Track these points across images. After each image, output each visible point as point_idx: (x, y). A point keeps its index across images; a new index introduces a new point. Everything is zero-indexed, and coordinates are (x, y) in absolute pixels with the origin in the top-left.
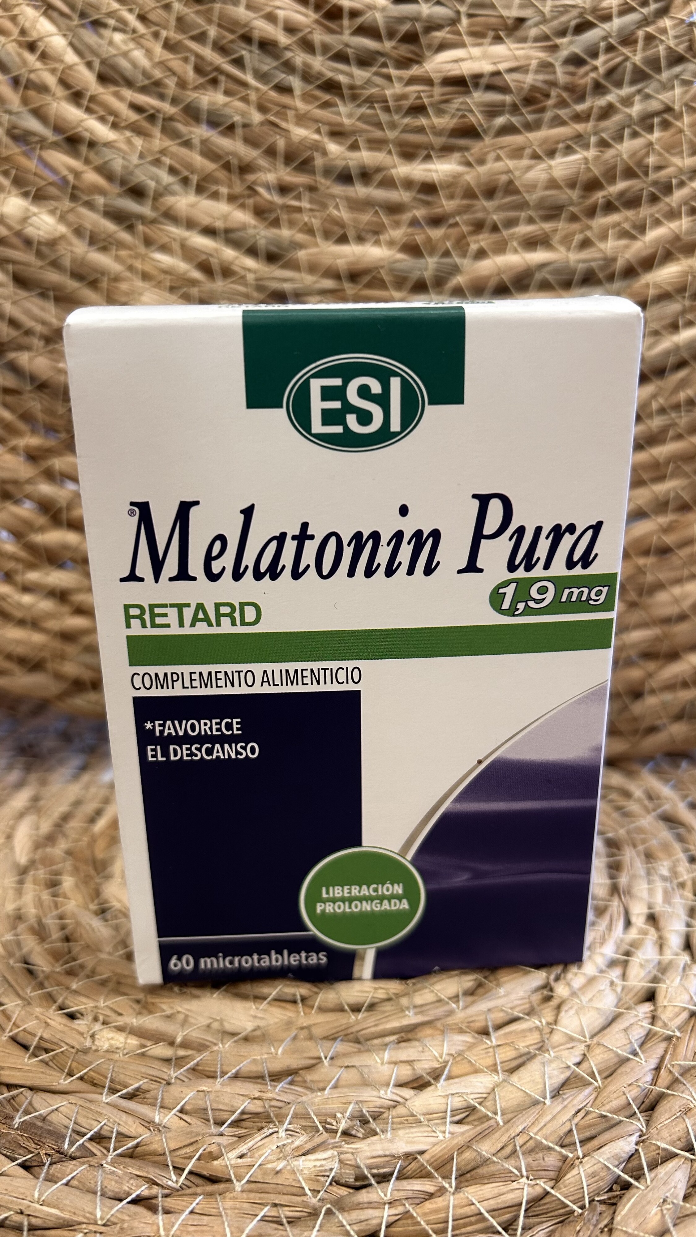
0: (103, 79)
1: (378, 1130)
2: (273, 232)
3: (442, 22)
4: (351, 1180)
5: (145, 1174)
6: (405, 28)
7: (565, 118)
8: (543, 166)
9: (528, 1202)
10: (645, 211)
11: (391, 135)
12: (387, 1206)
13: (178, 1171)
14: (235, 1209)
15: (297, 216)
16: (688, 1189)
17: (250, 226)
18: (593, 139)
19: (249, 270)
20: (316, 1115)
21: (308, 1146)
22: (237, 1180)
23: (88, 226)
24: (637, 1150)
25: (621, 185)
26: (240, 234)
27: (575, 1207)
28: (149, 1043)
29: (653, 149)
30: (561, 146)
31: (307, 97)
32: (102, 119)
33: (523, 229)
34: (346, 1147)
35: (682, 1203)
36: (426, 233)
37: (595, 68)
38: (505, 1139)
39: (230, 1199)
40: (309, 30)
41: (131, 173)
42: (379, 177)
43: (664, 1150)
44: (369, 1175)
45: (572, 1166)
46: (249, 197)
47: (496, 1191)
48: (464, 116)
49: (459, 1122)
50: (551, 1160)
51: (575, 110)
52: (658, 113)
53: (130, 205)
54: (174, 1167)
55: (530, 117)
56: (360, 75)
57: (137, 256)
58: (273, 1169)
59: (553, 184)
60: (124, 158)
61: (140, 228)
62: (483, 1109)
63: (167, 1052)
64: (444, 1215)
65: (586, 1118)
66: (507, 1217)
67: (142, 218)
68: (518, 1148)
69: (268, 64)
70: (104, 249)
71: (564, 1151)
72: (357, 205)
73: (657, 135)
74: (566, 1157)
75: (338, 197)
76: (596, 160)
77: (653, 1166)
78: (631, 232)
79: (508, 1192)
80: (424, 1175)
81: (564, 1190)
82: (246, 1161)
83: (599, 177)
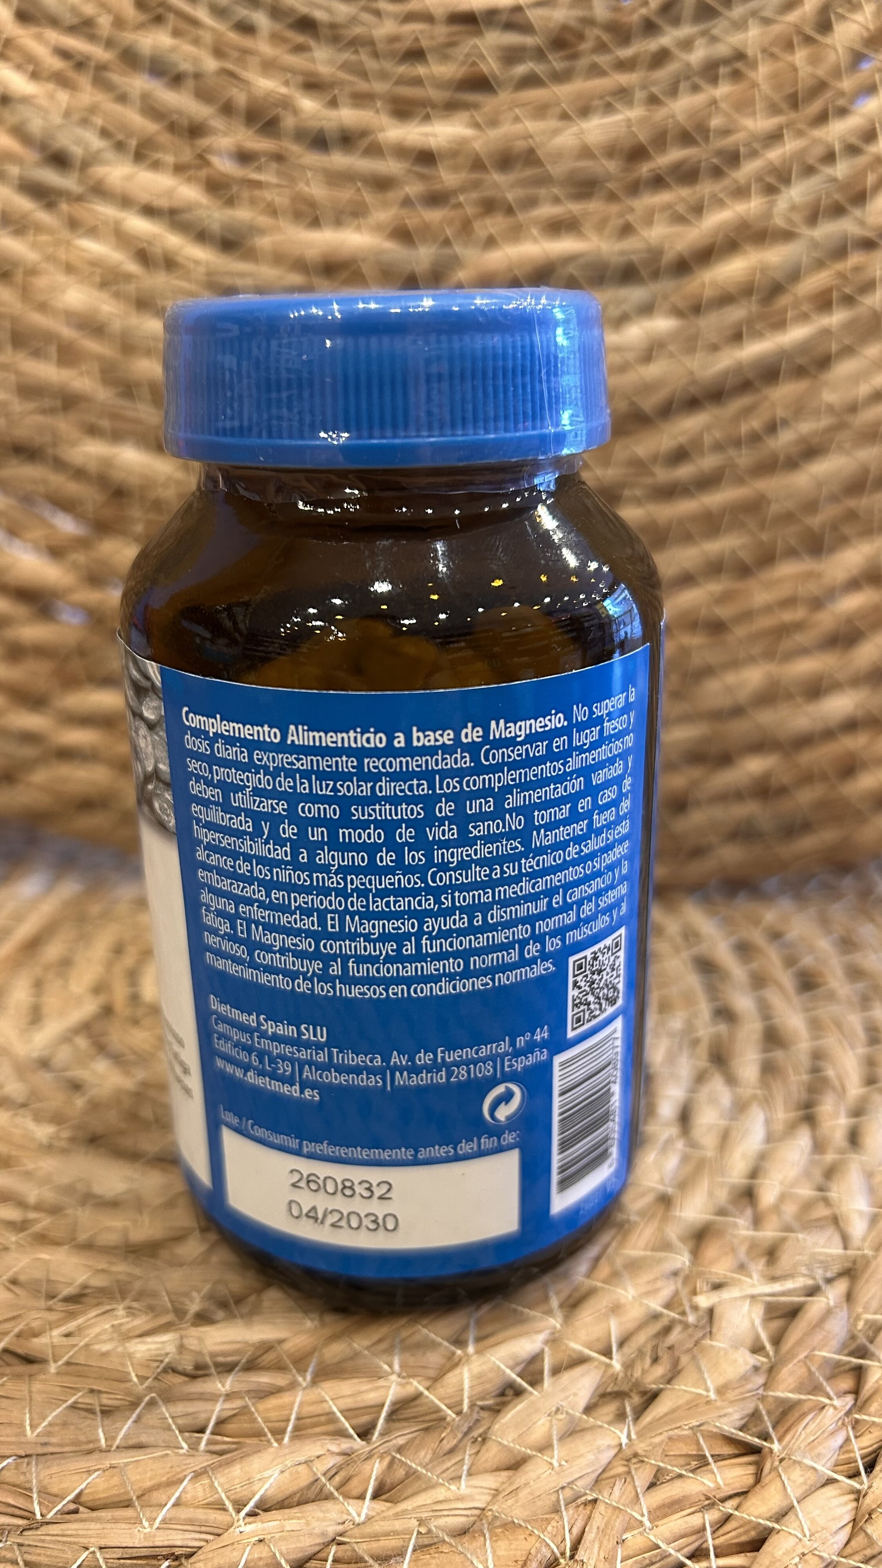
0: (23, 16)
1: (236, 1312)
2: (229, 213)
4: (189, 1368)
7: (605, 67)
8: (574, 129)
9: (394, 1403)
10: (706, 188)
11: (380, 87)
12: (221, 1399)
14: (44, 1392)
15: (257, 193)
16: (593, 1397)
17: (199, 205)
18: (639, 95)
19: (197, 262)
20: (168, 1293)
21: (147, 1327)
22: (55, 1361)
24: (542, 1351)
25: (674, 155)
26: (186, 216)
27: (449, 1412)
29: (717, 108)
30: (596, 103)
31: (276, 38)
32: (19, 67)
33: (547, 211)
34: (192, 1331)
35: (580, 1414)
36: (421, 216)
39: (41, 1381)
41: (53, 136)
42: (364, 143)
43: (575, 1351)
44: (211, 1364)
45: (456, 1365)
46: (200, 167)
47: (358, 1388)
48: (474, 64)
50: (434, 1358)
51: (618, 57)
52: (726, 61)
53: (51, 177)
55: (559, 66)
57: (57, 243)
58: (99, 1351)
59: (586, 152)
60: (44, 118)
61: (64, 207)
64: (286, 1412)
66: (365, 1419)
67: (64, 193)
68: (397, 1342)
70: (19, 233)
71: (453, 1348)
72: (336, 178)
73: (723, 90)
74: (454, 1353)
75: (310, 169)
76: (643, 121)
77: (556, 1371)
78: (685, 215)
79: (371, 1390)
80: (279, 1367)
81: (441, 1391)
82: (72, 1341)
83: (645, 144)
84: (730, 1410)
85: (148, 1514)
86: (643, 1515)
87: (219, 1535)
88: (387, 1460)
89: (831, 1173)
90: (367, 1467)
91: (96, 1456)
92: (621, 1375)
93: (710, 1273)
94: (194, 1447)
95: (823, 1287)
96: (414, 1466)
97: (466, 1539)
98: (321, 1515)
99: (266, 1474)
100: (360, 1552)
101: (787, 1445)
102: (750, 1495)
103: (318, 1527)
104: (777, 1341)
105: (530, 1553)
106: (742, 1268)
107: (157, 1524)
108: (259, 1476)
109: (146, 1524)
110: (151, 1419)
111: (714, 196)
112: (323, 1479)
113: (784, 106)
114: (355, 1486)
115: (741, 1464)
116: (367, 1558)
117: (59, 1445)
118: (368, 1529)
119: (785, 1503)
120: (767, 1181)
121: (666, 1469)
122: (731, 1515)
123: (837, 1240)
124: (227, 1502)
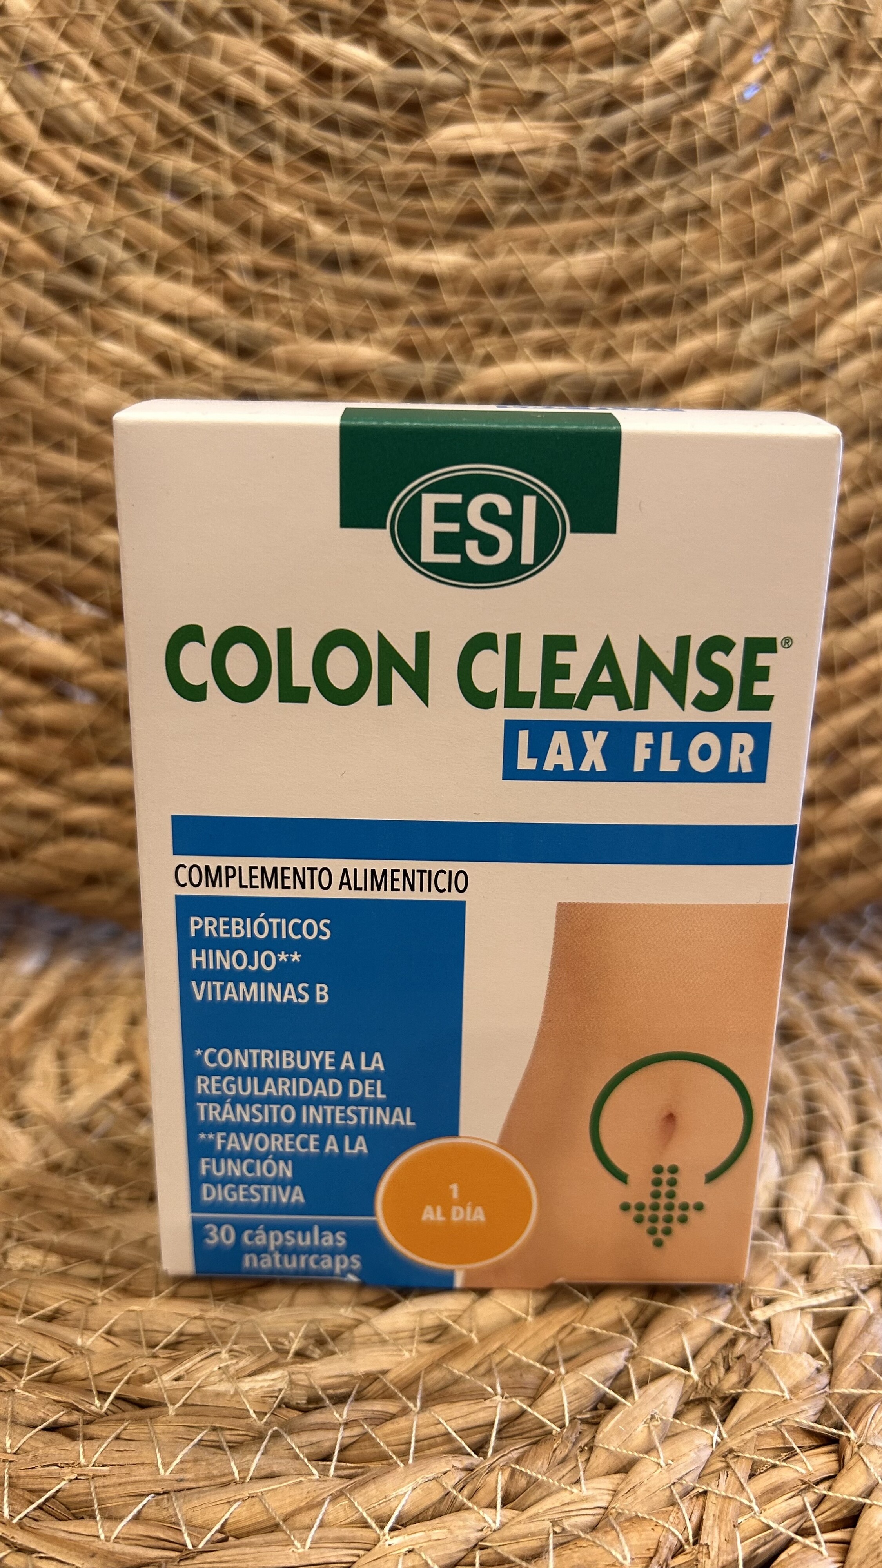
0: (47, 132)
1: (336, 1349)
2: (246, 323)
3: (450, 92)
4: (302, 1402)
5: (64, 1399)
6: (407, 95)
7: (588, 210)
8: (562, 263)
9: (501, 1422)
10: (677, 320)
11: (387, 217)
12: (341, 1428)
13: (102, 1396)
14: (169, 1433)
15: (273, 306)
16: (679, 1405)
17: (217, 315)
18: (619, 236)
19: (215, 367)
20: (267, 1335)
21: (254, 1367)
22: (173, 1404)
23: (24, 305)
24: (626, 1367)
25: (649, 289)
26: (206, 324)
27: (553, 1426)
28: (73, 1260)
29: (686, 251)
30: (581, 241)
31: (290, 168)
32: (45, 180)
33: (538, 334)
34: (298, 1367)
35: (671, 1420)
36: (425, 334)
37: (623, 156)
38: (479, 1356)
39: (163, 1422)
40: (294, 91)
41: (79, 246)
42: (372, 266)
43: (656, 1365)
44: (324, 1396)
45: (553, 1383)
46: (217, 281)
47: (466, 1410)
48: (471, 201)
49: (431, 1342)
50: (530, 1379)
51: (598, 202)
52: (694, 211)
53: (74, 282)
54: (99, 1393)
55: (547, 207)
56: (353, 146)
57: (81, 344)
58: (213, 1391)
59: (572, 283)
60: (70, 228)
61: (88, 311)
62: (457, 1327)
63: (94, 1271)
64: (406, 1436)
65: (573, 1335)
66: (476, 1438)
67: (88, 299)
68: (494, 1365)
69: (244, 128)
70: (43, 333)
71: (545, 1368)
72: (344, 296)
73: (691, 236)
74: (547, 1374)
75: (322, 287)
76: (620, 259)
77: (643, 1383)
78: (660, 342)
79: (480, 1410)
80: (387, 1395)
81: (543, 1408)
82: (182, 1384)
83: (625, 279)
84: (805, 1407)
85: (298, 1536)
86: (751, 1501)
87: (369, 1550)
88: (508, 1472)
89: (844, 1198)
90: (491, 1479)
91: (233, 1487)
92: (700, 1384)
93: (760, 1290)
94: (324, 1472)
95: (862, 1296)
96: (534, 1474)
97: (599, 1535)
98: (461, 1523)
99: (401, 1491)
100: (506, 1555)
101: (862, 1432)
102: (838, 1478)
103: (461, 1534)
104: (830, 1345)
105: (659, 1542)
106: (785, 1284)
107: (308, 1544)
108: (394, 1494)
109: (298, 1544)
110: (278, 1449)
111: (684, 326)
112: (455, 1492)
113: (742, 252)
114: (483, 1496)
115: (822, 1453)
116: (512, 1558)
117: (193, 1480)
118: (506, 1533)
119: (870, 1483)
120: (792, 1208)
121: (761, 1461)
122: (825, 1496)
123: (863, 1256)
124: (369, 1520)
